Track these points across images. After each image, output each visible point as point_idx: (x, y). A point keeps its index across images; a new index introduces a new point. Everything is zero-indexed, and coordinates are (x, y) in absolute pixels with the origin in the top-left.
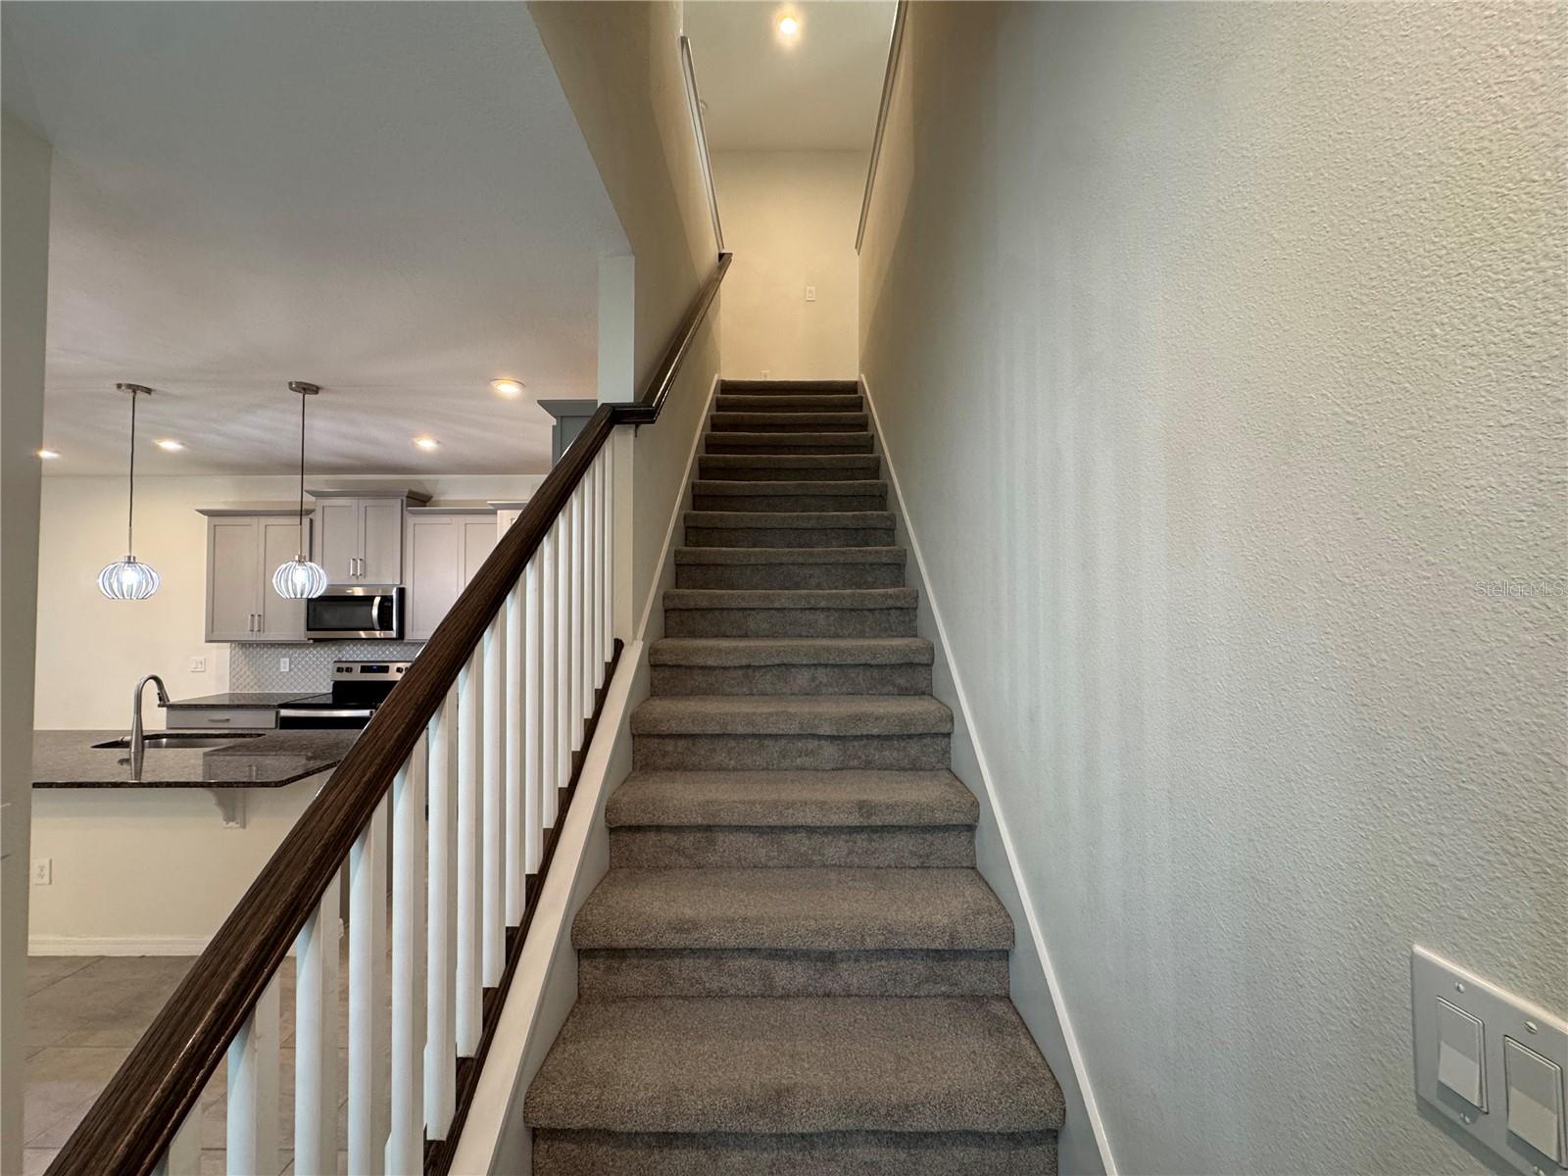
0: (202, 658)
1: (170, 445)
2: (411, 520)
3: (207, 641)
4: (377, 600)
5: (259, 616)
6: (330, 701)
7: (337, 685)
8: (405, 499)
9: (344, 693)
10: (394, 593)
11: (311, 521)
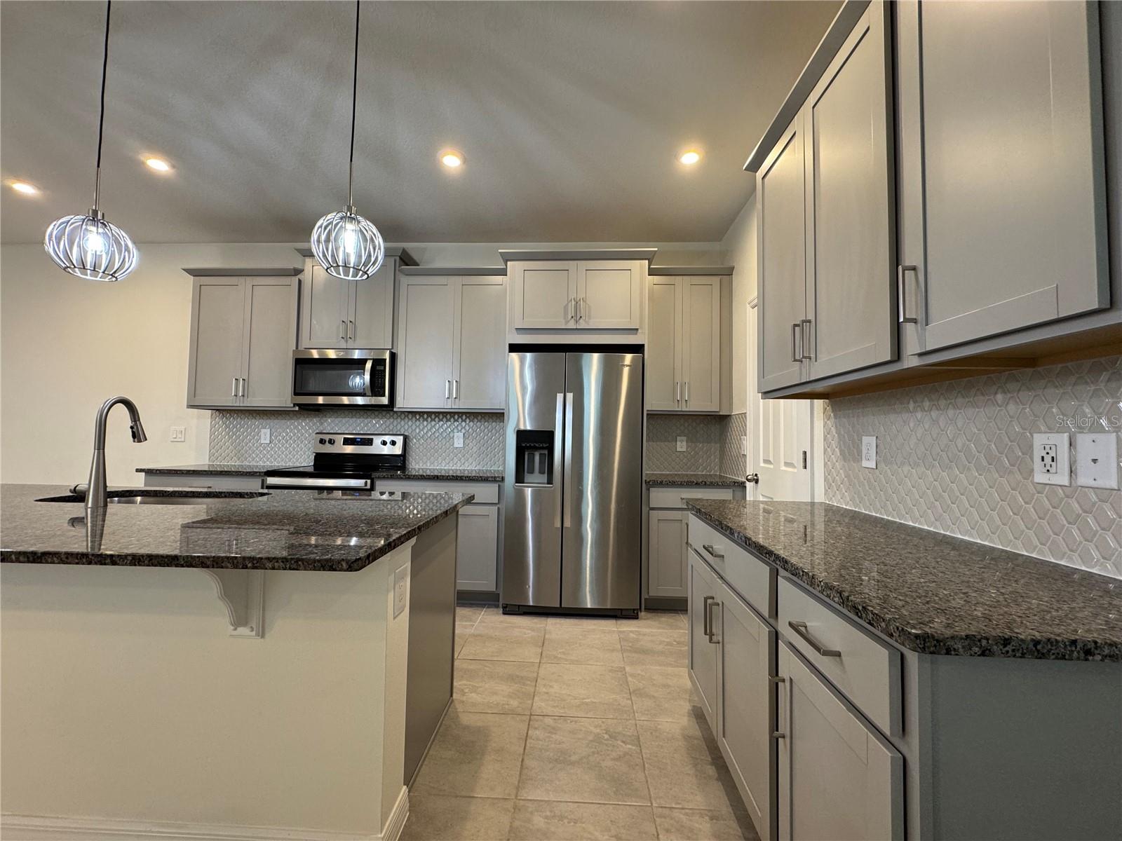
0: (182, 428)
1: (158, 165)
2: (404, 281)
3: (191, 406)
4: (369, 365)
5: (244, 380)
6: (311, 470)
7: (319, 457)
8: (398, 258)
9: (327, 465)
10: (387, 356)
11: (300, 281)
